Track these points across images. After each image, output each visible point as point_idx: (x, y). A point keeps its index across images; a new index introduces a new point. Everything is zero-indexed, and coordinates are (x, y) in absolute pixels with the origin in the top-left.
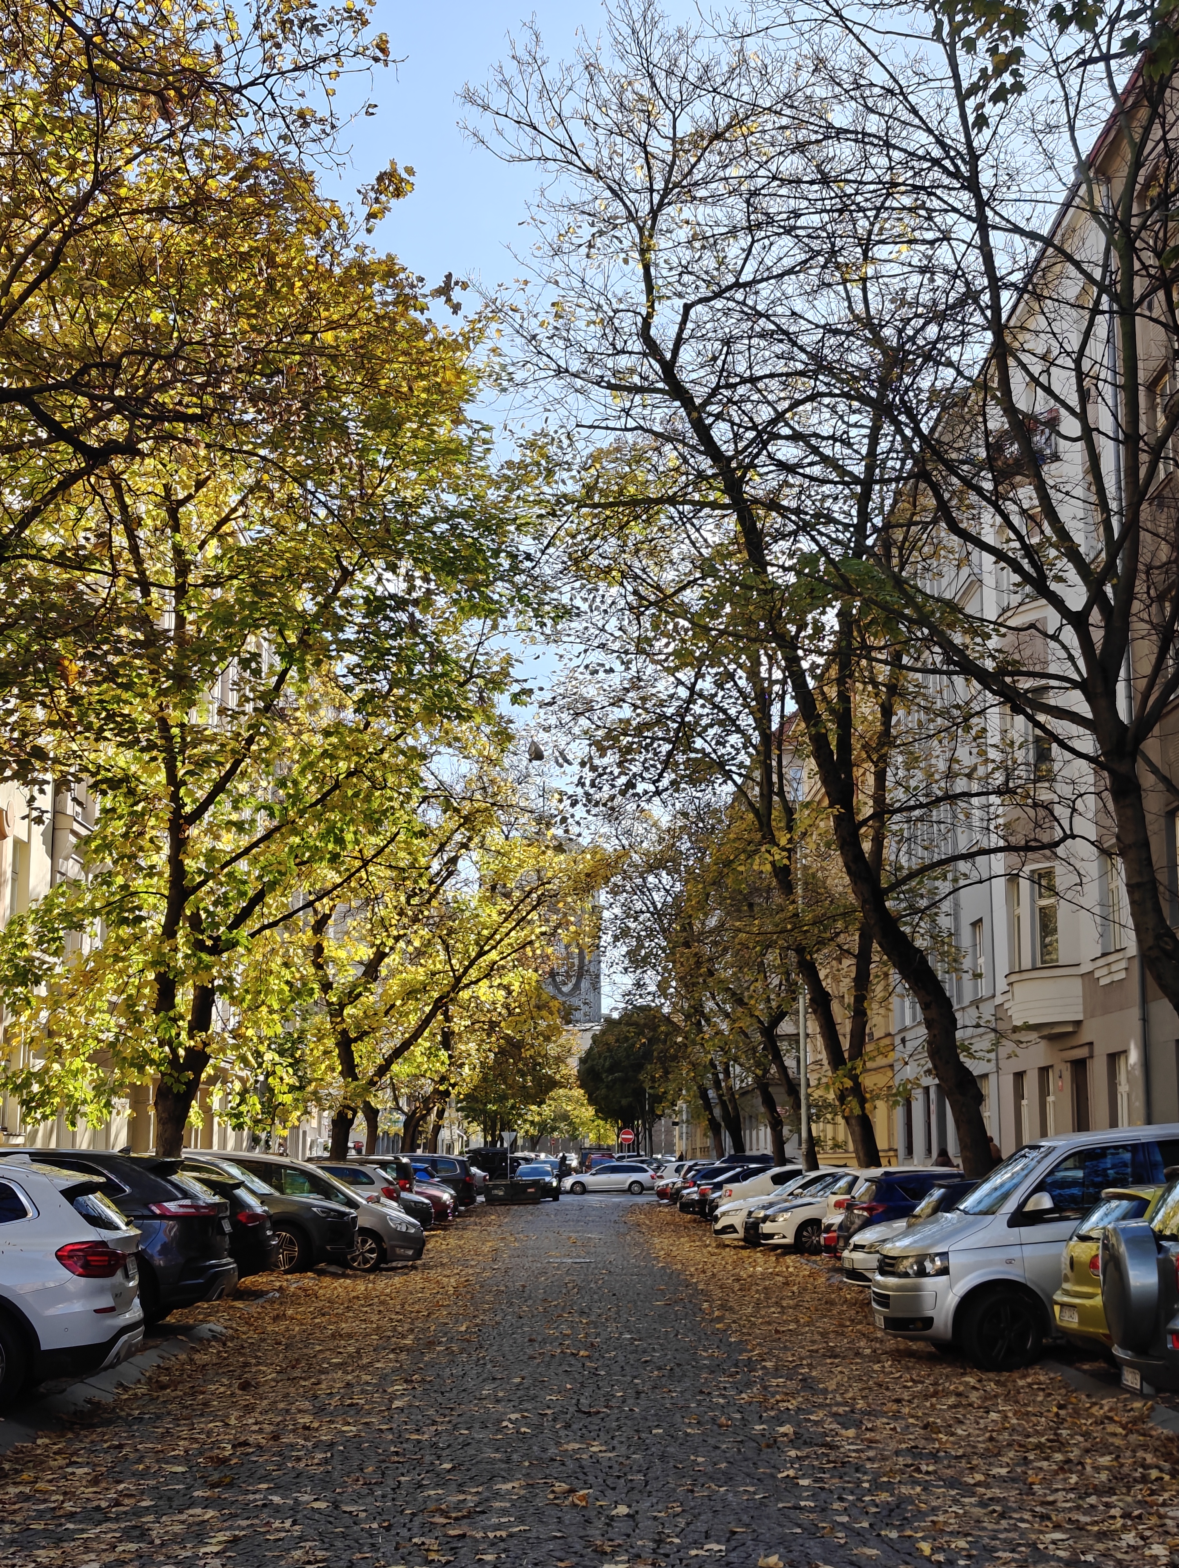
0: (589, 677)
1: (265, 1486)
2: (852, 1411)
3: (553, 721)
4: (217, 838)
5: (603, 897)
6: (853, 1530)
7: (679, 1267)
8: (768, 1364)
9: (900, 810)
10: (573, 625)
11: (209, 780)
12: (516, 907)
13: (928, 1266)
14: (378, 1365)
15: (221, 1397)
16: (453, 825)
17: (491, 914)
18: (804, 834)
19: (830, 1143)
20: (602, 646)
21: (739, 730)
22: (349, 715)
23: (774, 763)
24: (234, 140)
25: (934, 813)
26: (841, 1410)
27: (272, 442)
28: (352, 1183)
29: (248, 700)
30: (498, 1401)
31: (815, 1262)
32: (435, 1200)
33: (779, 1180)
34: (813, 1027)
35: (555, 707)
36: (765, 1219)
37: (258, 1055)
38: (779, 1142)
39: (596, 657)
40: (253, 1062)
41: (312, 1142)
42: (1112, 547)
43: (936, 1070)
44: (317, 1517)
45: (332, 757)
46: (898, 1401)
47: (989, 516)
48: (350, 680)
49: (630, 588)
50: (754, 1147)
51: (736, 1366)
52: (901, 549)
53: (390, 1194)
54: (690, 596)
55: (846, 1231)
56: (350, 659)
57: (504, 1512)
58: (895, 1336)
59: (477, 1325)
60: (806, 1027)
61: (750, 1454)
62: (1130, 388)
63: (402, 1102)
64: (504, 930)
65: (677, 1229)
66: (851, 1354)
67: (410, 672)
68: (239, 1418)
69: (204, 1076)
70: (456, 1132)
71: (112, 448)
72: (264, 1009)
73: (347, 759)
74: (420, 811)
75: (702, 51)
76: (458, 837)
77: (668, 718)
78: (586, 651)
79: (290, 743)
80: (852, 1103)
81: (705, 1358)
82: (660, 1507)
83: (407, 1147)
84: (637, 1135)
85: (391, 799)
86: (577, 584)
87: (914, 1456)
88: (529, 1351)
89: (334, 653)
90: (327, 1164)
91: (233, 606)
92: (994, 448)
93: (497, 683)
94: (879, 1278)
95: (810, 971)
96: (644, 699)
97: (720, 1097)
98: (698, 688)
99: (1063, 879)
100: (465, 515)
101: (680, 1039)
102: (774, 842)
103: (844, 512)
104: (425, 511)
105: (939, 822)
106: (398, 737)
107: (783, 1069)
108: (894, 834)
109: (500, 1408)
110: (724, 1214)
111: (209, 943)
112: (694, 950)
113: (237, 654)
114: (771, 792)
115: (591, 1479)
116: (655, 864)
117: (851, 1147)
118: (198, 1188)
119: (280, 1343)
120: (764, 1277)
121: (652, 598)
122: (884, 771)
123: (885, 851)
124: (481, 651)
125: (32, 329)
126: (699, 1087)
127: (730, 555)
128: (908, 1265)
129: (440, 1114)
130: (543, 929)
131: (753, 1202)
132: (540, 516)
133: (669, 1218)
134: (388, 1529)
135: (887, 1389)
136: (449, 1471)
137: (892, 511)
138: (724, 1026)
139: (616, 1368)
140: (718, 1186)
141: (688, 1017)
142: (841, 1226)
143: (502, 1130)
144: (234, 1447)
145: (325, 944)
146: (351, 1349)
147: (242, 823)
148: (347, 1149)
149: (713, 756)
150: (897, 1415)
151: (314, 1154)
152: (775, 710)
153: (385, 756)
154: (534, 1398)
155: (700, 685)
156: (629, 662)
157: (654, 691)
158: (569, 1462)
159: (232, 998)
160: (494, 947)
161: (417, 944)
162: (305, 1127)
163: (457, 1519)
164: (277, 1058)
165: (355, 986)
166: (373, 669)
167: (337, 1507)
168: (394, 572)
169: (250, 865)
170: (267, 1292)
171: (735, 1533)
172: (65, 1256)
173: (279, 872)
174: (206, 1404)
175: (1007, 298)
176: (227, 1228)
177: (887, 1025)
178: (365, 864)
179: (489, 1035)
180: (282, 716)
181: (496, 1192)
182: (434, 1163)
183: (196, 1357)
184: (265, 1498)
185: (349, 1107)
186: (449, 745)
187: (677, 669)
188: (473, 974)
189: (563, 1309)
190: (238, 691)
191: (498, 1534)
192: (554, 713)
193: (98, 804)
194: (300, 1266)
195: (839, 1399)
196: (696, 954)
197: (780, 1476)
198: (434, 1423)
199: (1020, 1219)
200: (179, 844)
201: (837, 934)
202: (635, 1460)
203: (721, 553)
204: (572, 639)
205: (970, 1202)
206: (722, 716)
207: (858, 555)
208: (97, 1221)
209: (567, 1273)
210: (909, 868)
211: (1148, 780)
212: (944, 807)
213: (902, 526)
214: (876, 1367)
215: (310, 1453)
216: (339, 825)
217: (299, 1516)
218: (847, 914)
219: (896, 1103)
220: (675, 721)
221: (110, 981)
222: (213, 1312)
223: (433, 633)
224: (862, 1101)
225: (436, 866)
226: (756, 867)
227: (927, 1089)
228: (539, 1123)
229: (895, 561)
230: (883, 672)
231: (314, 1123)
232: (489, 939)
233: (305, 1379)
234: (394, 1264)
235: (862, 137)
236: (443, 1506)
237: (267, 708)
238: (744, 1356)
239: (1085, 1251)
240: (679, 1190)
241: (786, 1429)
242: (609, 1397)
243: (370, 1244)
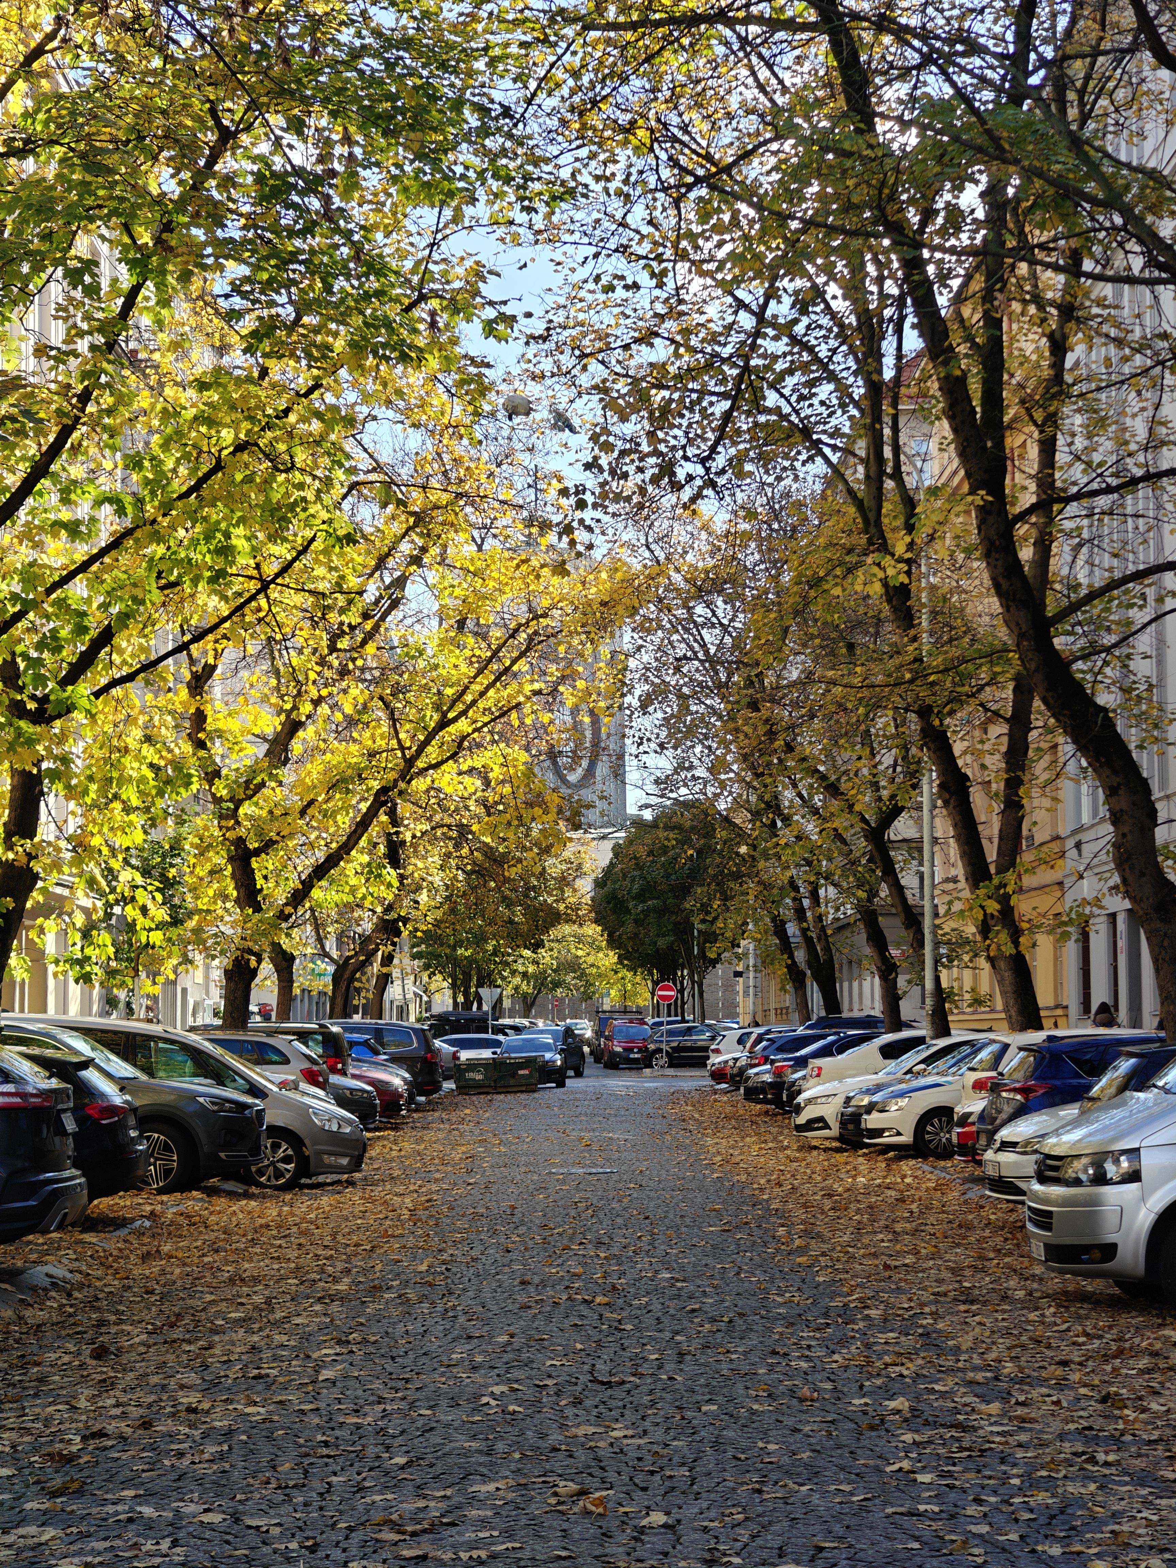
0: (602, 297)
1: (130, 1493)
2: (996, 1378)
3: (547, 365)
4: (38, 546)
5: (627, 638)
6: (995, 1544)
7: (743, 1178)
8: (873, 1313)
9: (1078, 497)
10: (579, 216)
11: (24, 458)
12: (495, 653)
13: (1111, 1170)
14: (298, 1320)
15: (64, 1369)
16: (397, 528)
17: (459, 664)
18: (932, 538)
19: (967, 996)
20: (622, 249)
21: (832, 377)
22: (237, 358)
23: (887, 432)
25: (1129, 500)
26: (980, 1376)
28: (257, 1063)
29: (81, 334)
30: (475, 1368)
31: (944, 1169)
32: (381, 1087)
33: (891, 1052)
34: (944, 827)
35: (550, 345)
36: (870, 1108)
37: (110, 874)
38: (892, 999)
39: (617, 264)
40: (103, 883)
41: (196, 1005)
43: (1127, 888)
44: (208, 1534)
45: (211, 422)
46: (1064, 1363)
48: (237, 302)
49: (663, 156)
50: (856, 1006)
51: (826, 1315)
52: (1082, 93)
53: (312, 1077)
54: (757, 169)
55: (990, 1123)
56: (236, 270)
57: (484, 1523)
58: (1062, 1272)
59: (444, 1262)
60: (932, 827)
61: (844, 1440)
63: (331, 945)
64: (476, 688)
65: (739, 1125)
66: (995, 1298)
67: (328, 289)
68: (91, 1399)
69: (29, 905)
70: (411, 989)
72: (117, 806)
73: (235, 425)
74: (346, 505)
76: (405, 547)
77: (724, 361)
78: (596, 256)
79: (144, 400)
80: (1002, 938)
81: (781, 1305)
82: (712, 1514)
83: (338, 1009)
84: (681, 991)
85: (301, 486)
86: (584, 152)
87: (1087, 1441)
88: (522, 1298)
89: (210, 261)
90: (219, 1035)
91: (53, 188)
93: (461, 304)
94: (1037, 1187)
95: (939, 742)
96: (686, 332)
97: (804, 931)
98: (769, 313)
100: (407, 43)
101: (743, 849)
102: (885, 548)
103: (995, 37)
104: (346, 36)
105: (1136, 516)
106: (310, 391)
107: (898, 889)
108: (1069, 535)
109: (478, 1377)
110: (809, 1101)
111: (31, 706)
112: (764, 713)
113: (62, 261)
114: (882, 473)
115: (612, 1476)
116: (706, 588)
117: (999, 1005)
118: (26, 1068)
119: (152, 1292)
120: (868, 1191)
121: (700, 172)
122: (1054, 439)
123: (1052, 561)
124: (436, 256)
126: (774, 919)
127: (819, 103)
128: (1081, 1169)
129: (388, 960)
130: (536, 686)
131: (853, 1084)
132: (523, 45)
133: (728, 1109)
134: (313, 1549)
135: (1049, 1347)
136: (402, 1468)
137: (1068, 32)
138: (811, 827)
139: (649, 1320)
140: (802, 1062)
141: (756, 815)
142: (982, 1116)
143: (480, 985)
144: (84, 1438)
145: (208, 710)
146: (258, 1299)
147: (78, 523)
148: (247, 1014)
149: (794, 418)
150: (1061, 1384)
151: (199, 1022)
152: (888, 346)
153: (292, 418)
154: (528, 1364)
155: (773, 308)
156: (664, 273)
157: (702, 319)
158: (579, 1453)
159: (68, 787)
160: (464, 713)
161: (349, 709)
162: (185, 981)
163: (414, 1534)
164: (139, 880)
165: (253, 771)
166: (269, 285)
167: (237, 1521)
168: (300, 133)
169: (90, 587)
170: (133, 1220)
171: (821, 1549)
173: (135, 599)
174: (42, 1380)
176: (70, 1125)
177: (1055, 825)
178: (265, 587)
179: (458, 846)
180: (133, 360)
181: (471, 1075)
182: (378, 1033)
183: (28, 1313)
184: (131, 1510)
185: (250, 952)
186: (389, 403)
187: (737, 281)
188: (432, 753)
189: (571, 1239)
190: (65, 319)
191: (475, 1554)
192: (549, 354)
194: (180, 1182)
195: (977, 1361)
196: (767, 721)
197: (888, 1469)
198: (381, 1400)
201: (981, 688)
202: (676, 1450)
203: (805, 100)
204: (576, 237)
205: (1172, 1076)
206: (806, 357)
207: (1016, 100)
209: (577, 1188)
210: (1090, 586)
212: (1144, 491)
213: (1083, 56)
214: (1033, 1316)
215: (197, 1447)
216: (223, 525)
217: (181, 1534)
218: (995, 654)
219: (1066, 936)
220: (734, 365)
222: (55, 1248)
223: (362, 227)
224: (1016, 934)
225: (372, 591)
226: (858, 588)
227: (1113, 917)
228: (535, 976)
229: (1073, 113)
230: (1053, 284)
231: (199, 976)
232: (454, 702)
233: (189, 1342)
234: (321, 1179)
236: (395, 1517)
237: (111, 346)
238: (838, 1302)
240: (742, 1071)
241: (900, 1403)
242: (638, 1360)
243: (284, 1150)
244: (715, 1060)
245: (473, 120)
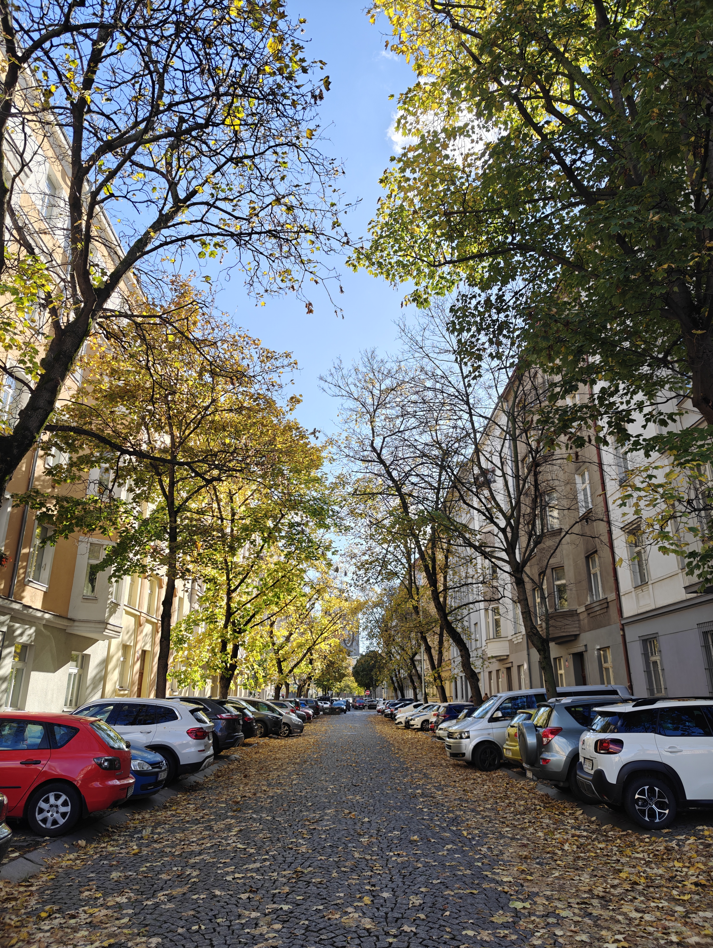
0: (356, 546)
1: (251, 811)
2: (440, 785)
3: (344, 560)
4: (241, 597)
5: (360, 616)
6: (441, 827)
7: (384, 735)
8: (413, 769)
9: (451, 588)
11: (239, 579)
12: (333, 619)
13: (463, 736)
14: (288, 769)
15: (237, 780)
16: (313, 593)
17: (325, 621)
18: (422, 596)
19: (432, 695)
20: (359, 537)
21: (401, 563)
22: (282, 558)
23: (412, 573)
24: (252, 391)
25: (462, 589)
26: (436, 785)
27: (261, 476)
28: (281, 708)
29: (252, 554)
30: (326, 781)
31: (427, 734)
32: (307, 714)
33: (416, 707)
34: (426, 657)
35: (345, 556)
36: (411, 720)
37: (252, 666)
38: (416, 695)
39: (358, 540)
40: (251, 668)
41: (269, 694)
42: (513, 509)
43: (464, 671)
44: (267, 822)
45: (277, 572)
46: (455, 782)
47: (475, 498)
48: (283, 548)
49: (368, 519)
50: (408, 696)
51: (403, 769)
52: (449, 508)
53: (293, 711)
54: (386, 522)
55: (437, 724)
56: (283, 541)
57: (328, 820)
58: (454, 759)
59: (320, 755)
60: (424, 657)
61: (407, 800)
62: (516, 462)
63: (297, 681)
64: (329, 626)
65: (383, 723)
66: (439, 765)
67: (301, 545)
68: (243, 788)
69: (235, 672)
70: (314, 691)
71: (214, 479)
72: (254, 651)
73: (282, 572)
74: (303, 588)
75: (388, 366)
76: (315, 596)
77: (380, 559)
79: (264, 567)
80: (438, 682)
81: (393, 766)
82: (379, 819)
83: (298, 696)
84: (371, 692)
85: (295, 585)
87: (460, 801)
88: (337, 764)
89: (278, 540)
90: (273, 701)
91: (248, 525)
92: (476, 479)
93: (327, 548)
94: (448, 739)
95: (424, 639)
96: (372, 553)
97: (397, 680)
98: (389, 550)
99: (502, 610)
101: (384, 661)
102: (413, 598)
103: (432, 497)
104: (307, 497)
105: (464, 592)
106: (297, 565)
107: (417, 671)
108: (450, 596)
109: (327, 784)
110: (398, 718)
111: (238, 630)
112: (388, 633)
113: (249, 540)
114: (412, 582)
115: (356, 809)
116: (376, 605)
117: (438, 696)
118: (232, 709)
119: (257, 762)
120: (411, 739)
121: (375, 522)
122: (446, 576)
123: (447, 601)
124: (323, 539)
125: (191, 444)
126: (390, 677)
127: (398, 510)
128: (457, 735)
129: (309, 685)
130: (341, 626)
131: (408, 714)
133: (381, 719)
135: (451, 777)
136: (310, 806)
137: (446, 497)
138: (398, 657)
139: (364, 770)
140: (397, 709)
141: (387, 654)
142: (435, 722)
143: (328, 690)
144: (241, 797)
145: (273, 630)
146: (280, 764)
147: (249, 592)
148: (279, 696)
149: (394, 571)
150: (454, 787)
151: (269, 698)
152: (412, 557)
153: (293, 571)
154: (338, 780)
156: (368, 542)
157: (375, 551)
158: (349, 803)
159: (244, 647)
160: (326, 632)
161: (302, 630)
162: (266, 689)
163: (313, 823)
164: (258, 667)
165: (282, 644)
166: (290, 545)
167: (274, 819)
168: (297, 515)
169: (251, 605)
170: (253, 744)
171: (403, 828)
172: (189, 732)
173: (260, 608)
174: (233, 783)
175: (478, 435)
176: (241, 723)
177: (449, 656)
178: (286, 605)
179: (324, 660)
180: (262, 559)
181: (326, 711)
182: (307, 701)
183: (230, 766)
184: (251, 816)
185: (280, 683)
186: (313, 568)
187: (382, 543)
188: (319, 640)
189: (347, 750)
190: (249, 551)
191: (326, 828)
193: (205, 586)
194: (264, 735)
195: (436, 781)
197: (417, 808)
198: (306, 789)
199: (492, 720)
200: (229, 599)
201: (433, 628)
202: (370, 802)
203: (395, 509)
205: (476, 714)
206: (396, 559)
207: (436, 510)
208: (200, 721)
209: (349, 738)
210: (455, 607)
211: (526, 579)
212: (465, 587)
213: (449, 501)
214: (448, 770)
215: (266, 801)
216: (278, 593)
217: (262, 822)
218: (436, 621)
219: (452, 681)
220: (382, 560)
221: (207, 642)
222: (236, 751)
223: (309, 533)
224: (441, 681)
225: (308, 606)
226: (407, 606)
227: (461, 677)
228: (340, 688)
229: (448, 512)
230: (445, 546)
231: (269, 688)
232: (324, 629)
233: (265, 774)
234: (294, 735)
235: (434, 390)
236: (309, 818)
237: (258, 556)
238: (405, 766)
239: (513, 731)
240: (384, 710)
241: (419, 791)
242: (362, 780)
243: (286, 728)
244: (378, 708)
245: (331, 513)
